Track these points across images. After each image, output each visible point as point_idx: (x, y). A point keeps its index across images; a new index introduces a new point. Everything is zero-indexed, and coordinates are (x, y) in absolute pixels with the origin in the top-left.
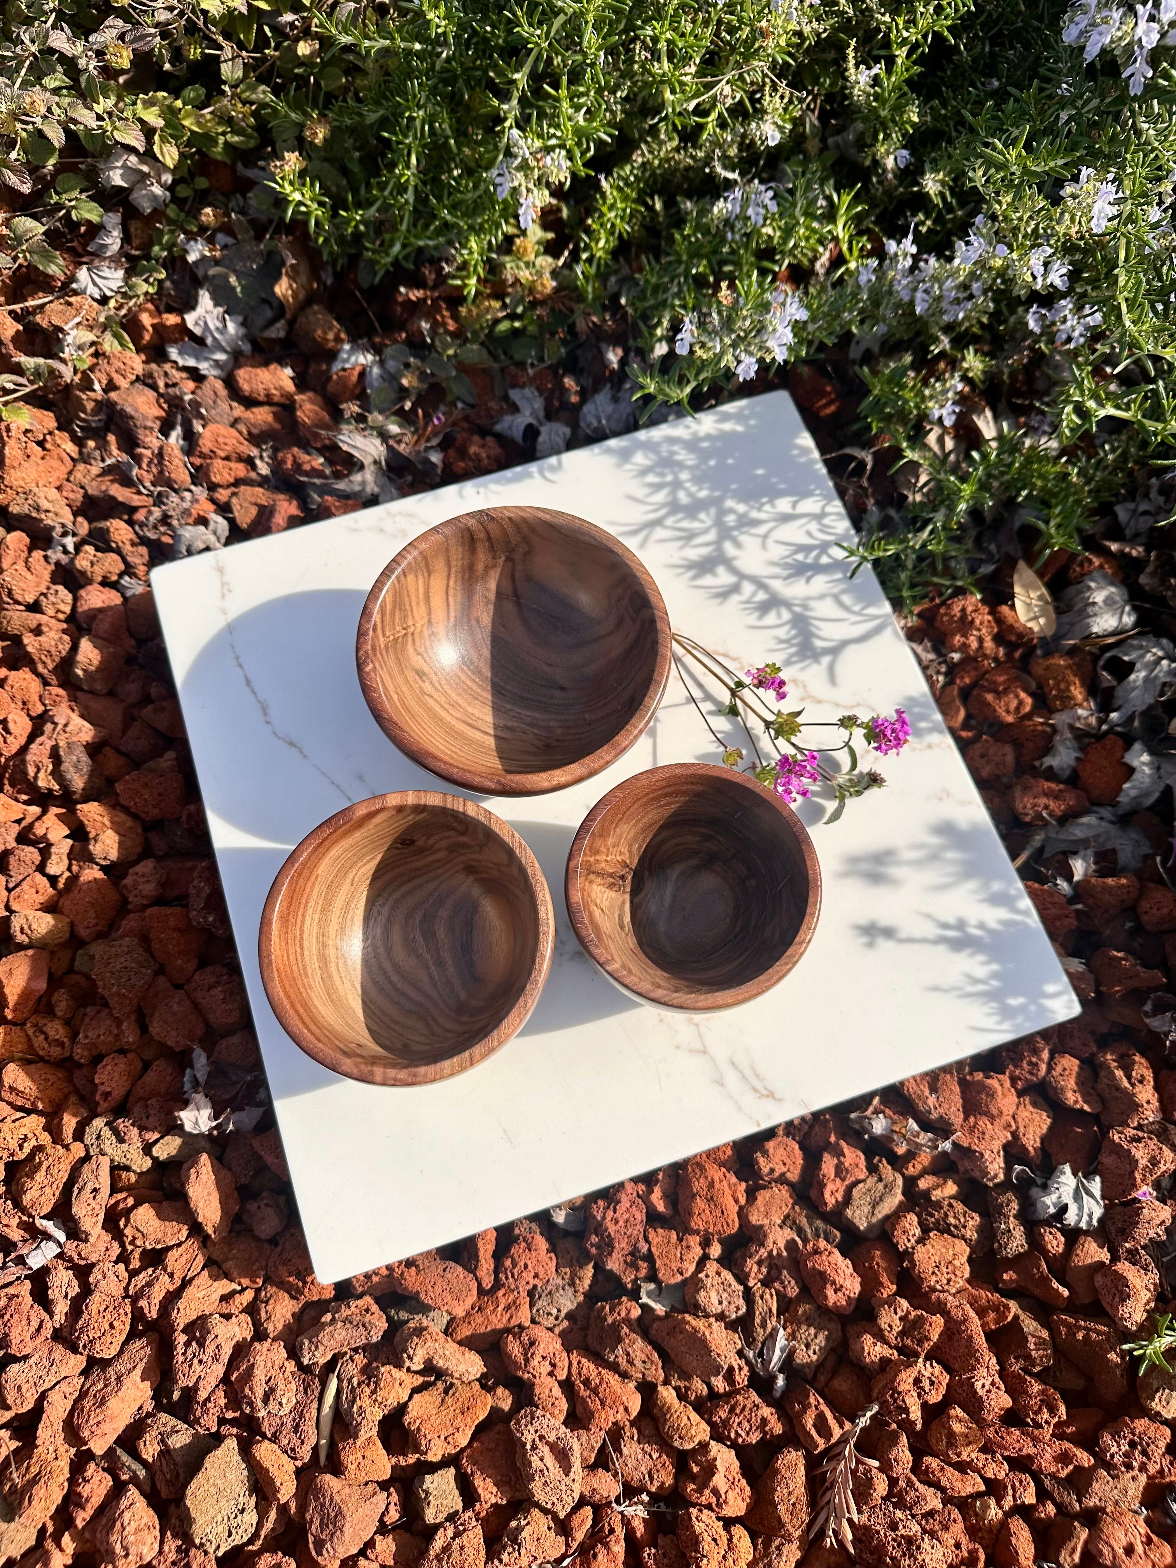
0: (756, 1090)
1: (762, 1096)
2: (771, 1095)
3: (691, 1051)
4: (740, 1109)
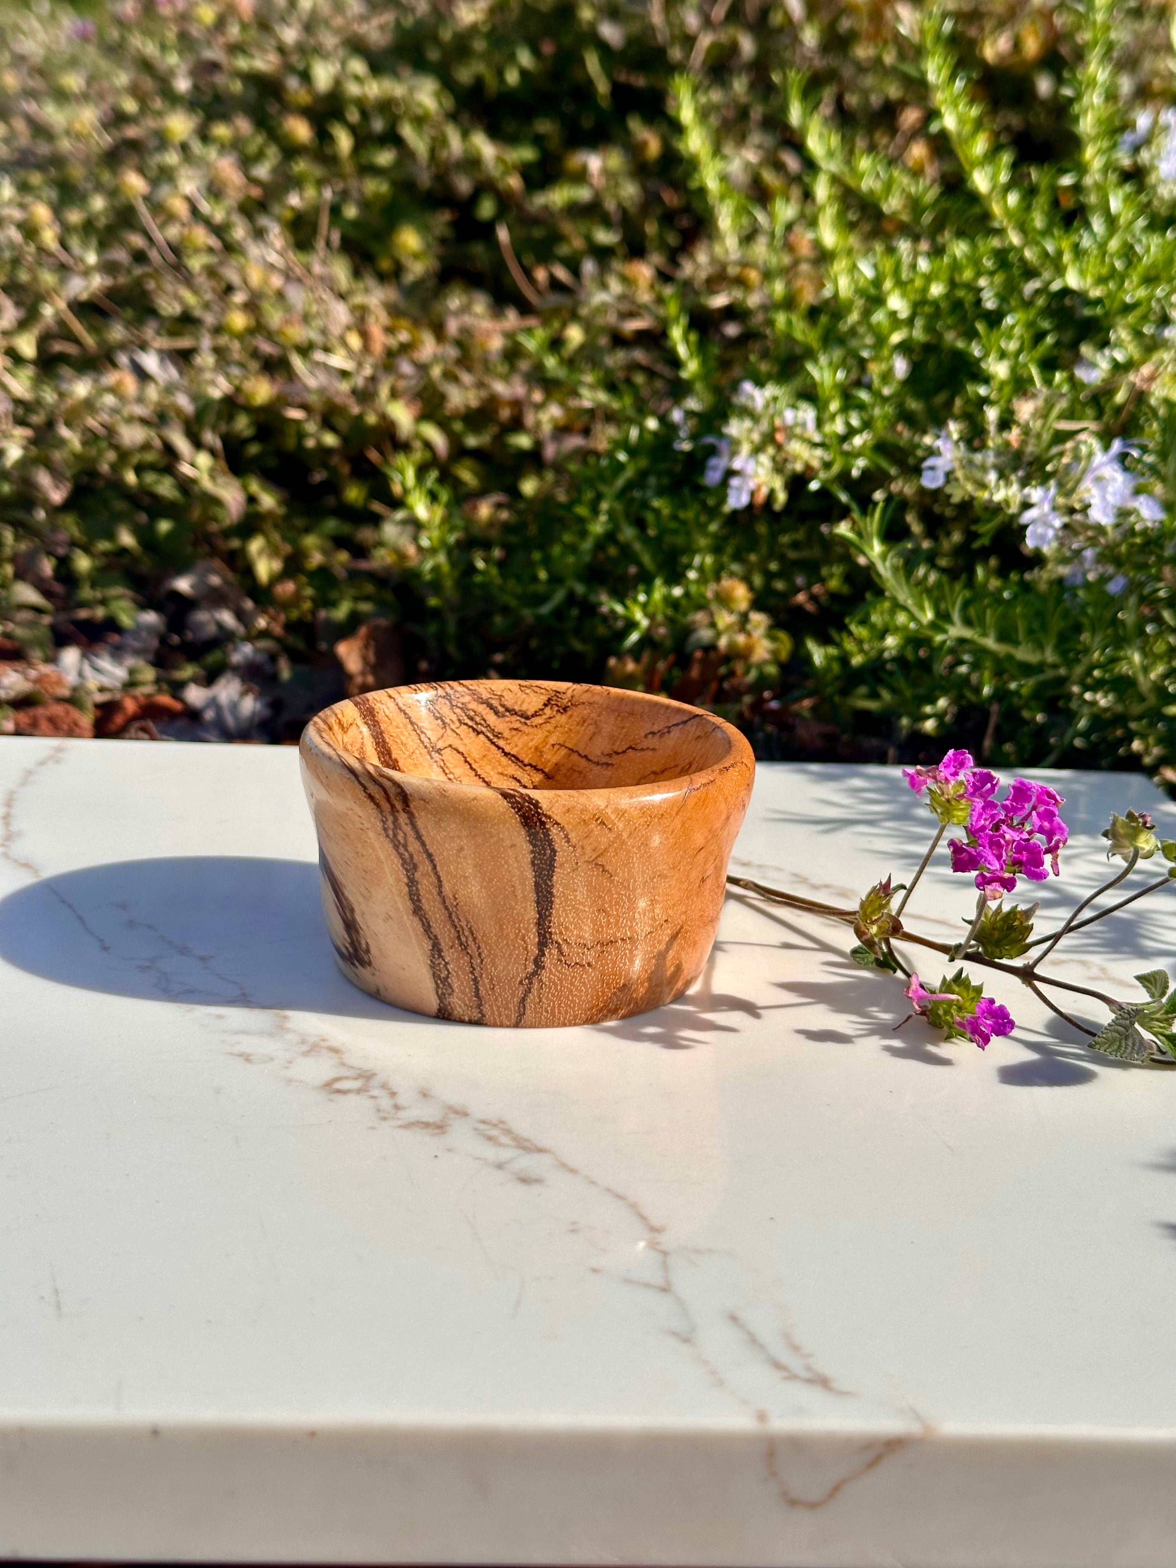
0: (778, 1366)
1: (792, 1377)
2: (820, 1381)
3: (628, 1281)
4: (720, 1383)
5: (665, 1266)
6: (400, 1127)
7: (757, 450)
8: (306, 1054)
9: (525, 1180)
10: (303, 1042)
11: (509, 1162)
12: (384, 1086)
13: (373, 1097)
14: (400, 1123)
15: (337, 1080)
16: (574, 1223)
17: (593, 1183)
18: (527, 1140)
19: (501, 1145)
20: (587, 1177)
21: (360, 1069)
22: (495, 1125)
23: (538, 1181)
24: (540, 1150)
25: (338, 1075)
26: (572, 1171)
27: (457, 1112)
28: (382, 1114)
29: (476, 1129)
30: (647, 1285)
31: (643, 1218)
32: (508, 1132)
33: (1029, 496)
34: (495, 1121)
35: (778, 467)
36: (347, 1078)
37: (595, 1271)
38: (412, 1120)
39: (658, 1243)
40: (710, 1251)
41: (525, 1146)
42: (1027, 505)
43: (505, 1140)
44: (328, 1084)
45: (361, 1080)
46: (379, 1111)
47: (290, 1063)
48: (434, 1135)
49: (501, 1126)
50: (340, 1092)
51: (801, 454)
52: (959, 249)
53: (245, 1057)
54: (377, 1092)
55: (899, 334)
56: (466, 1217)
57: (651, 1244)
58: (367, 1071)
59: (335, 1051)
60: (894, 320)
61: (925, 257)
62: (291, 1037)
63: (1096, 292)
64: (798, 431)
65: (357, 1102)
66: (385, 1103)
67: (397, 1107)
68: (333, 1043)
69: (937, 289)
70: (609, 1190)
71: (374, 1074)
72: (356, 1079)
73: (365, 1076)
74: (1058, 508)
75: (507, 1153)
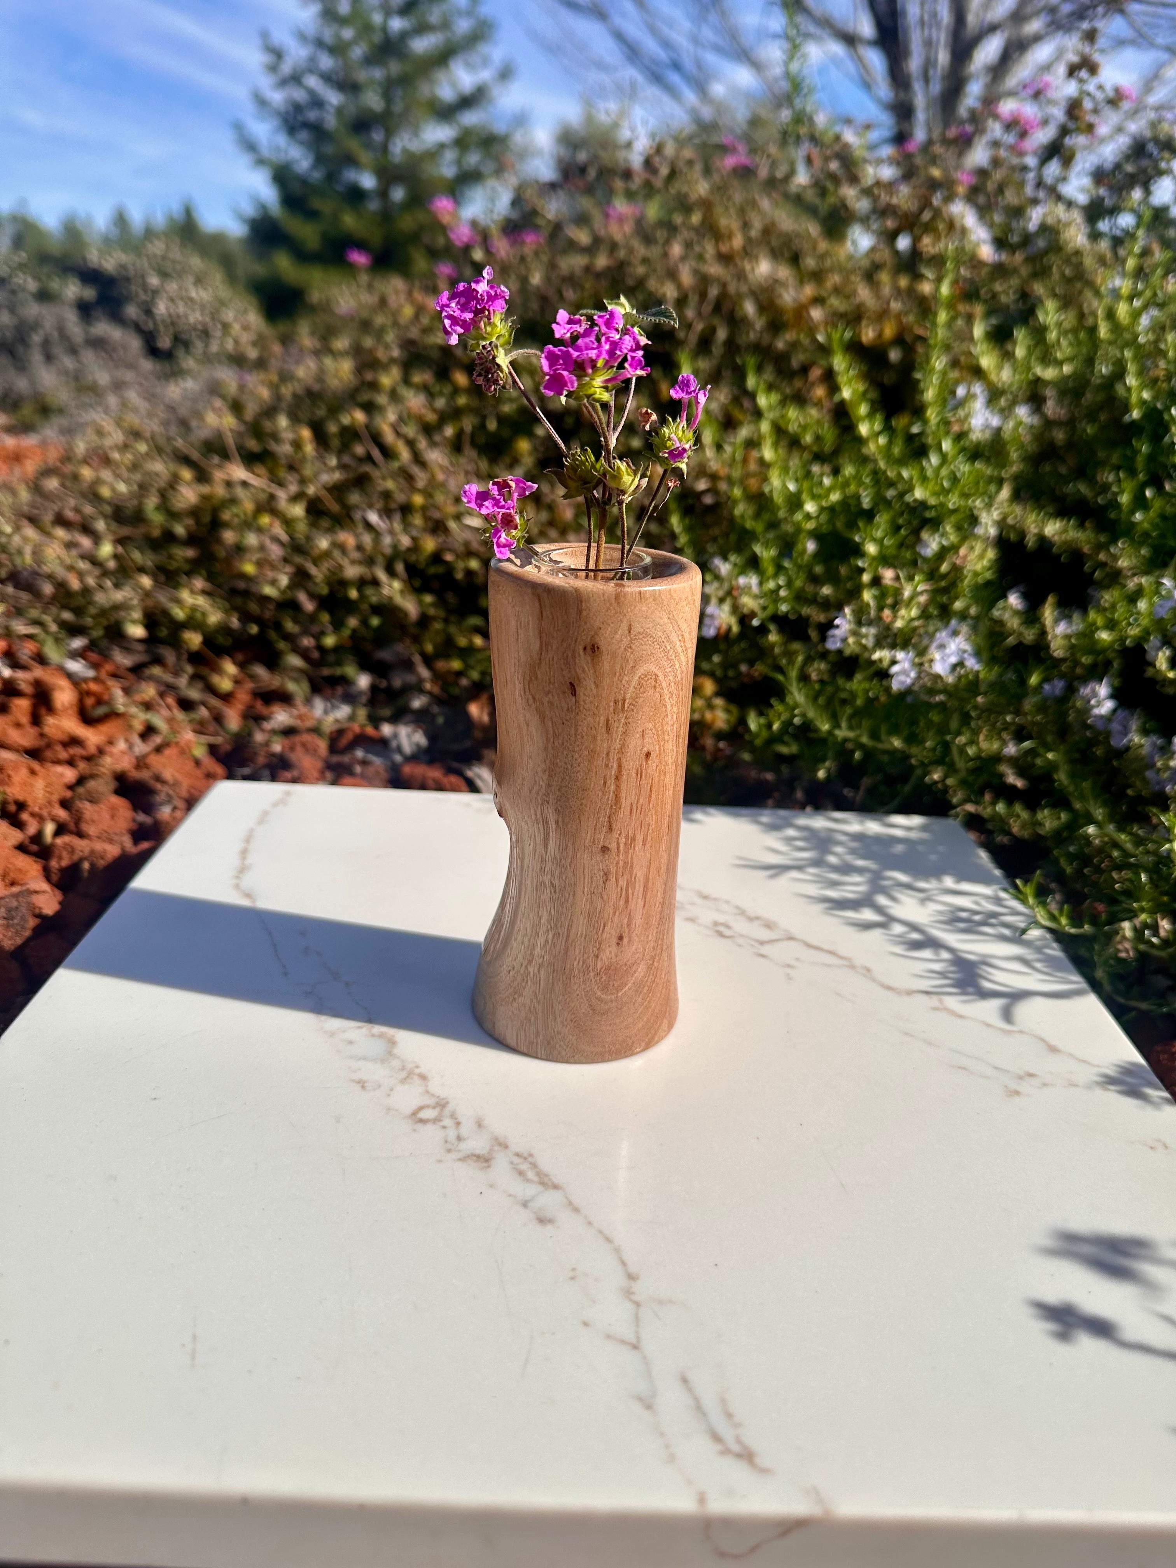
0: (716, 1437)
1: (726, 1452)
2: (747, 1456)
3: (609, 1337)
4: (671, 1458)
5: (637, 1319)
6: (460, 1160)
7: (722, 599)
8: (403, 1081)
9: (543, 1221)
10: (403, 1068)
11: (532, 1199)
12: (453, 1116)
13: (444, 1127)
14: (460, 1155)
15: (421, 1108)
16: (574, 1270)
17: (590, 1223)
18: (546, 1175)
19: (528, 1181)
20: (586, 1217)
21: (438, 1097)
22: (525, 1159)
23: (551, 1221)
24: (556, 1187)
25: (422, 1104)
26: (576, 1210)
27: (500, 1144)
28: (449, 1146)
29: (512, 1163)
30: (623, 1342)
31: (624, 1264)
32: (534, 1165)
33: (895, 656)
34: (525, 1155)
35: (735, 609)
36: (428, 1106)
37: (586, 1324)
38: (468, 1152)
39: (633, 1293)
40: (671, 1302)
41: (546, 1182)
42: (894, 662)
43: (531, 1175)
44: (414, 1113)
45: (438, 1109)
46: (446, 1142)
47: (392, 1090)
48: (482, 1168)
49: (530, 1159)
50: (422, 1121)
51: (748, 603)
52: (849, 470)
53: (362, 1084)
54: (447, 1122)
55: (810, 525)
56: (496, 1262)
57: (628, 1293)
58: (443, 1099)
59: (423, 1078)
60: (808, 516)
61: (828, 476)
62: (396, 1063)
63: (932, 501)
64: (747, 589)
65: (431, 1135)
66: (452, 1134)
67: (459, 1138)
68: (423, 1070)
69: (835, 497)
70: (601, 1232)
71: (448, 1103)
72: (434, 1108)
73: (441, 1104)
74: (914, 664)
75: (531, 1190)
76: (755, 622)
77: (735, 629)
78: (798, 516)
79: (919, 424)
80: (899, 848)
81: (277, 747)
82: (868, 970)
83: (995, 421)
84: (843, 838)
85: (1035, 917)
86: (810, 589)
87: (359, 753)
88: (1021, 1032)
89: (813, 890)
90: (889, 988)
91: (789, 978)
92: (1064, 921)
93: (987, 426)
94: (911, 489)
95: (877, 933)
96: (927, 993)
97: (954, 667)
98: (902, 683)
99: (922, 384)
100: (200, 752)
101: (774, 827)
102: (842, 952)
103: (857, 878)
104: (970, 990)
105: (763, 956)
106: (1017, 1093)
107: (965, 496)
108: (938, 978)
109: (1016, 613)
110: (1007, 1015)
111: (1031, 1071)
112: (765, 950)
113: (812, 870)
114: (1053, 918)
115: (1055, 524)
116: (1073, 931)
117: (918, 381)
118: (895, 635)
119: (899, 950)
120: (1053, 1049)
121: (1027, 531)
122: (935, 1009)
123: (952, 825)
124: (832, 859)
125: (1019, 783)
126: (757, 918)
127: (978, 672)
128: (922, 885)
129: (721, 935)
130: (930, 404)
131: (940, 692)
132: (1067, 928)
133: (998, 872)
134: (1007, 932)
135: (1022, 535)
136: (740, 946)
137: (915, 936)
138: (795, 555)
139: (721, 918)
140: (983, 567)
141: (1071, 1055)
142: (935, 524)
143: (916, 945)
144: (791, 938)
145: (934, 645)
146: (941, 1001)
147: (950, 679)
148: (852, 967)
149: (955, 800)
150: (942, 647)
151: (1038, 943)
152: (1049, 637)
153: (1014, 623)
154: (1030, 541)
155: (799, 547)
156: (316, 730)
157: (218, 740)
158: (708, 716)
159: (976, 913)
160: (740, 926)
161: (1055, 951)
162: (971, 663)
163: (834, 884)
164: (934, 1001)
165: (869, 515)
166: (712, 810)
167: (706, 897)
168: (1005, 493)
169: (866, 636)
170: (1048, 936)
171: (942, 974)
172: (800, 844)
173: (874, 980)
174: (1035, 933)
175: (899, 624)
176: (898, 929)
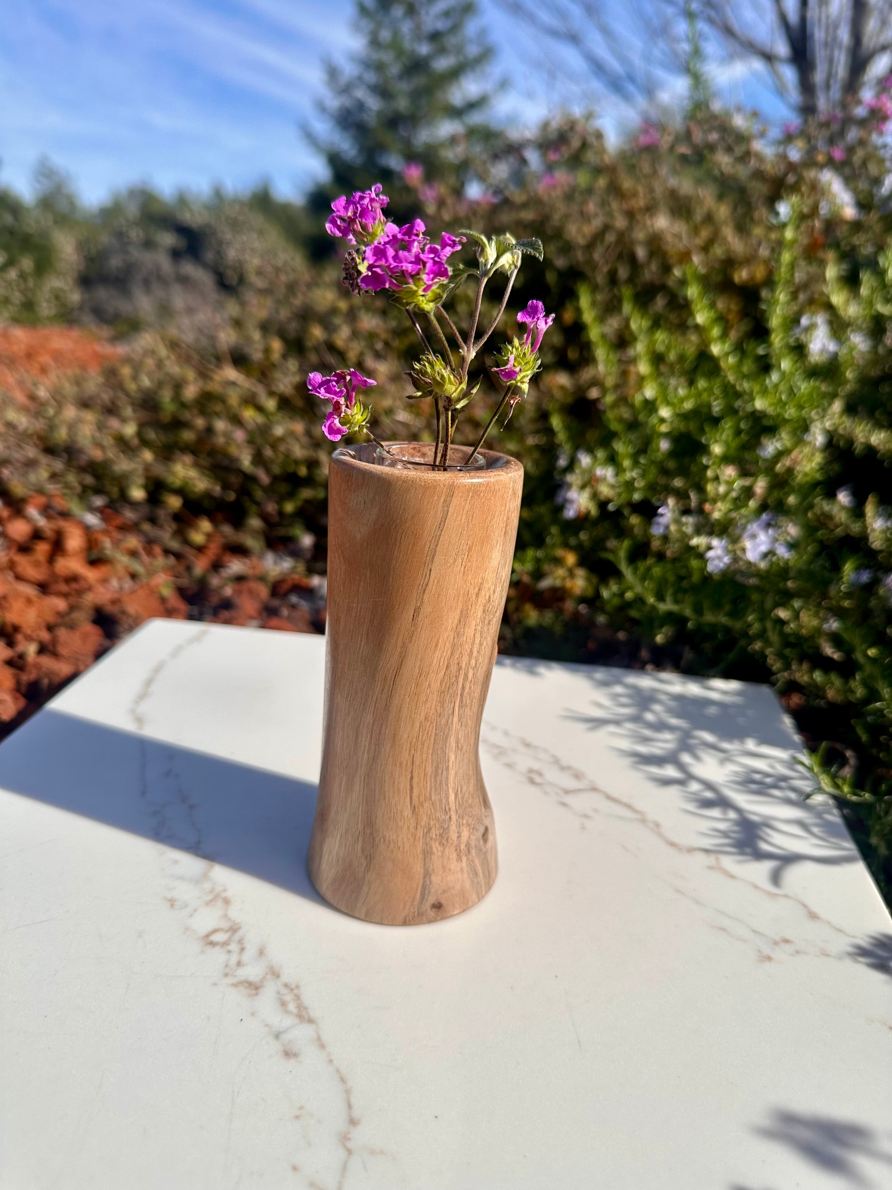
5: (345, 1167)
6: (233, 985)
7: (583, 487)
8: (209, 903)
9: (288, 1054)
10: (212, 891)
11: (286, 1031)
12: (240, 941)
13: (229, 952)
14: (235, 980)
15: (215, 931)
16: (301, 1108)
17: (331, 1061)
18: (306, 1008)
19: (287, 1012)
20: (329, 1054)
21: (234, 921)
22: (292, 990)
23: (296, 1055)
24: (311, 1021)
25: (217, 927)
26: (322, 1046)
27: (273, 973)
28: (227, 971)
29: (278, 993)
31: (350, 1106)
32: (297, 997)
33: (710, 543)
34: (293, 986)
35: (595, 496)
36: (222, 930)
37: (295, 1168)
38: (243, 978)
39: (349, 1139)
40: (382, 1152)
41: (303, 1016)
42: (710, 548)
43: (292, 1007)
44: (208, 936)
45: (229, 934)
46: (227, 966)
47: (195, 910)
48: (250, 996)
49: (296, 991)
50: (212, 944)
51: (605, 491)
52: (702, 384)
53: (172, 902)
54: (234, 947)
55: (664, 428)
56: (233, 1092)
57: (344, 1138)
58: (237, 924)
59: (227, 902)
60: (662, 420)
61: (683, 387)
62: (207, 886)
63: (770, 411)
64: (604, 479)
65: (217, 956)
66: (234, 959)
67: (239, 964)
68: (229, 894)
69: (688, 405)
70: (338, 1071)
71: (240, 928)
72: (227, 931)
73: (234, 929)
74: (727, 551)
75: (288, 1021)
76: (611, 507)
77: (594, 511)
78: (653, 420)
79: (763, 346)
80: (712, 710)
81: (228, 591)
82: (657, 825)
83: (832, 347)
84: (663, 697)
85: (820, 783)
86: (662, 481)
87: (294, 599)
88: (786, 896)
89: (625, 744)
90: (672, 844)
91: (583, 828)
92: (846, 789)
93: (823, 350)
94: (752, 399)
95: (674, 791)
96: (707, 851)
97: (765, 555)
98: (716, 566)
99: (768, 313)
100: (167, 592)
101: (605, 684)
102: (639, 805)
103: (667, 736)
104: (748, 850)
105: (564, 804)
106: (769, 959)
107: (801, 407)
108: (720, 837)
109: (843, 508)
110: (776, 878)
111: (788, 938)
112: (568, 799)
113: (629, 725)
114: (837, 786)
115: (880, 434)
116: (854, 798)
117: (765, 311)
118: (713, 525)
119: (691, 807)
120: (813, 916)
121: (855, 439)
122: (711, 868)
123: (765, 691)
124: (649, 717)
125: (836, 656)
126: (569, 768)
127: (788, 560)
128: (726, 745)
129: (532, 781)
130: (773, 330)
131: (752, 575)
132: (848, 796)
133: (797, 738)
134: (793, 796)
135: (850, 442)
136: (546, 793)
137: (709, 795)
138: (649, 452)
139: (536, 766)
140: (812, 469)
141: (829, 923)
142: (771, 430)
143: (707, 804)
144: (594, 789)
145: (746, 535)
146: (717, 860)
147: (763, 565)
148: (643, 821)
149: (774, 668)
150: (754, 536)
151: (820, 808)
152: (869, 530)
153: (842, 517)
154: (858, 448)
155: (654, 446)
156: (262, 578)
157: (185, 582)
158: (568, 584)
159: (768, 775)
160: (552, 775)
161: (835, 817)
162: (782, 552)
163: (645, 740)
164: (710, 860)
165: (715, 421)
166: (555, 665)
167: (527, 745)
168: (837, 406)
169: (686, 524)
170: (831, 802)
171: (725, 834)
172: (624, 700)
173: (661, 835)
174: (819, 799)
175: (716, 515)
176: (695, 787)
